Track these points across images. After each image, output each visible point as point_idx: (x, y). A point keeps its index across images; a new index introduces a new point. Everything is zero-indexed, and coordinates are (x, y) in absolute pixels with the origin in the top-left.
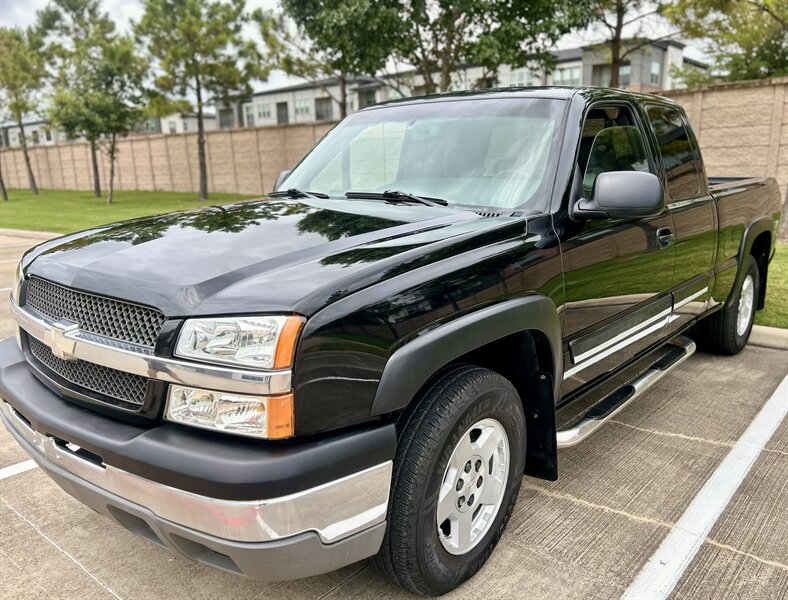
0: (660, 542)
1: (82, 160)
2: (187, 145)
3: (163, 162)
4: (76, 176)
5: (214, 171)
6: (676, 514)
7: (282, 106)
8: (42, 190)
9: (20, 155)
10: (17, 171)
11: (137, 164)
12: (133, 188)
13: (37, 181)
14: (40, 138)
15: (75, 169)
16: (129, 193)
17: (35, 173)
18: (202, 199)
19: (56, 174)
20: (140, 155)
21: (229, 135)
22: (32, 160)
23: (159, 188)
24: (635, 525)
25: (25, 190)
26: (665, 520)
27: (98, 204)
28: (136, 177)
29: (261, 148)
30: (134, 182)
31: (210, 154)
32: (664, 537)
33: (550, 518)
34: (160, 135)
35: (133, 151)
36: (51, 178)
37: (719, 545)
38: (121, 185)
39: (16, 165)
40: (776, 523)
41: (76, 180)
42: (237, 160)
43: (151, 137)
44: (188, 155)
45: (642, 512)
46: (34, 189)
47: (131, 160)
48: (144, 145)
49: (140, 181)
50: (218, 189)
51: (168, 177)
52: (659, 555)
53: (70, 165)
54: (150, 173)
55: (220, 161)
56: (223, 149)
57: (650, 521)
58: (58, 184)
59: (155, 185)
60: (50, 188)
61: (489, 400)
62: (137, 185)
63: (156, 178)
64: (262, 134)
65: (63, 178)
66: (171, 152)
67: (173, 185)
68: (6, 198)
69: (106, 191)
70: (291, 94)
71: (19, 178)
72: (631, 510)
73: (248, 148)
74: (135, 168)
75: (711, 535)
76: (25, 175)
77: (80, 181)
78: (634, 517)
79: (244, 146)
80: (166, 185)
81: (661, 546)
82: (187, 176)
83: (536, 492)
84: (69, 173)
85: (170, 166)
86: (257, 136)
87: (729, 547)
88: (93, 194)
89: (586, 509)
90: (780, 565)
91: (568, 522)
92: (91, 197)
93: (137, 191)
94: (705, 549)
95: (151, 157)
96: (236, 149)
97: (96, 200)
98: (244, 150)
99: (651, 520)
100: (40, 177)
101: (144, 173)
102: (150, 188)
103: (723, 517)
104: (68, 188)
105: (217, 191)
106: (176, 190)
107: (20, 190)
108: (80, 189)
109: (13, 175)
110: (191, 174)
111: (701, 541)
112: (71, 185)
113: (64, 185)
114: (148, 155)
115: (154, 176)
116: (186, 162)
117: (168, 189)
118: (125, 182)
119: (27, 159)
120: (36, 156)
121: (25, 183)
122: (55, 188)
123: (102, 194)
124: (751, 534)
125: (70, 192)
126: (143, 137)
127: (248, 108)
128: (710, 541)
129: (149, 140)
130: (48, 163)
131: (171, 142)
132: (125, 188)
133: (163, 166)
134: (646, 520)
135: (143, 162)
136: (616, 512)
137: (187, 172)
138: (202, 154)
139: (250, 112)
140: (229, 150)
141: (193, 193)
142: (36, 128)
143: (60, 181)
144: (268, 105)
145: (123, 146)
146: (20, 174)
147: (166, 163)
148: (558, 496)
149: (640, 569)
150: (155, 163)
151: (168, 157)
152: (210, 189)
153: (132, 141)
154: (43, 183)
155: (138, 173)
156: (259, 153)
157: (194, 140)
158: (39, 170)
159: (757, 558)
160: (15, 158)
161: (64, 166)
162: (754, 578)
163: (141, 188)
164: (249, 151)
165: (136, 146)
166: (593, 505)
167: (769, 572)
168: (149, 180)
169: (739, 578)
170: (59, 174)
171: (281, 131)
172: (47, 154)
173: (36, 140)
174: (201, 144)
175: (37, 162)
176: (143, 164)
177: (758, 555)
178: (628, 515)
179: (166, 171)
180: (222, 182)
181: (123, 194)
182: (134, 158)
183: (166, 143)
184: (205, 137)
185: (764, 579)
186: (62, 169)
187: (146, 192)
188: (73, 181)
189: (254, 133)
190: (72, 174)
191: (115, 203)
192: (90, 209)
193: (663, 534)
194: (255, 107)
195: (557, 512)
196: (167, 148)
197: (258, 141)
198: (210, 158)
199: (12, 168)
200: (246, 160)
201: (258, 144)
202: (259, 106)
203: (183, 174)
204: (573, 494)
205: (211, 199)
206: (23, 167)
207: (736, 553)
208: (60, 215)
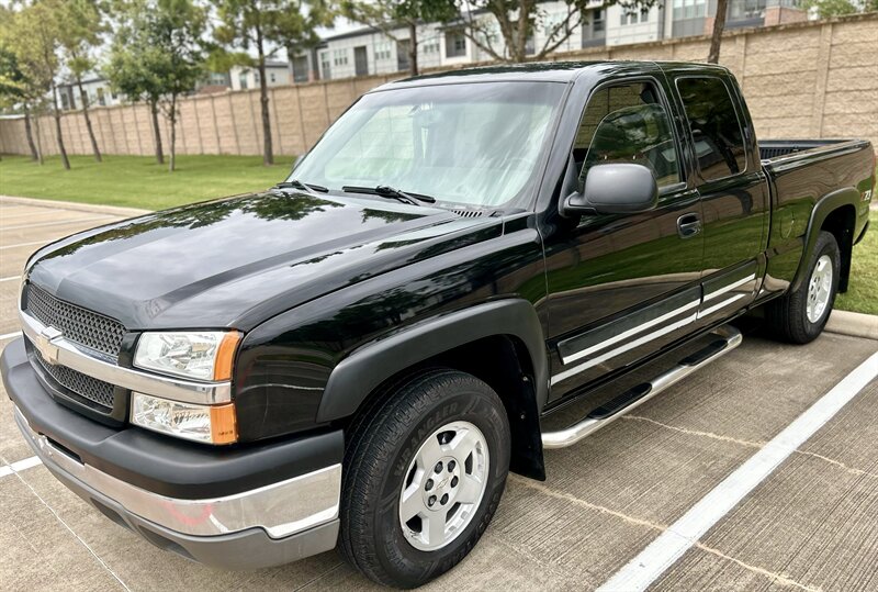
0: (647, 544)
1: (144, 122)
2: (252, 103)
3: (228, 122)
4: (140, 140)
5: (282, 131)
6: (672, 517)
7: (361, 51)
8: (106, 155)
9: (82, 117)
10: (81, 135)
11: (201, 125)
12: (198, 152)
13: (99, 146)
14: (105, 96)
15: (138, 132)
16: (194, 158)
17: (98, 138)
18: (267, 164)
19: (120, 138)
20: (204, 116)
21: (295, 91)
22: (94, 123)
23: (224, 151)
24: (628, 526)
25: (90, 156)
26: (660, 523)
27: (160, 172)
28: (201, 140)
29: (330, 105)
30: (198, 145)
31: (276, 112)
32: (654, 539)
33: (543, 517)
34: (224, 93)
35: (196, 110)
36: (115, 142)
37: (708, 549)
38: (186, 149)
39: (79, 128)
40: (777, 529)
41: (140, 144)
42: (304, 120)
43: (214, 94)
44: (253, 114)
45: (640, 514)
46: (98, 155)
47: (195, 120)
48: (207, 103)
49: (204, 145)
50: (286, 152)
51: (233, 139)
52: (641, 557)
53: (133, 128)
54: (214, 135)
55: (287, 121)
56: (290, 107)
57: (642, 523)
58: (123, 149)
59: (220, 148)
60: (114, 153)
61: (456, 404)
62: (202, 148)
63: (222, 140)
64: (330, 89)
65: (127, 142)
66: (236, 111)
67: (239, 148)
68: (68, 167)
69: (168, 156)
70: (370, 37)
71: (82, 143)
72: (629, 512)
73: (316, 104)
74: (199, 129)
75: (702, 540)
76: (87, 139)
77: (144, 146)
78: (630, 519)
79: (313, 103)
80: (232, 147)
81: (647, 548)
82: (254, 137)
83: (537, 490)
84: (132, 137)
85: (235, 126)
86: (326, 90)
87: (717, 552)
88: (155, 160)
89: (581, 509)
90: (765, 572)
91: (560, 521)
92: (153, 164)
93: (202, 154)
94: (692, 553)
95: (215, 117)
96: (304, 106)
97: (158, 166)
98: (312, 106)
99: (646, 522)
100: (103, 142)
101: (208, 135)
102: (215, 152)
103: (723, 520)
104: (132, 153)
105: (285, 153)
106: (243, 153)
107: (84, 156)
108: (145, 154)
109: (76, 140)
110: (257, 136)
111: (690, 545)
112: (135, 150)
113: (128, 149)
114: (212, 115)
115: (219, 139)
116: (251, 122)
117: (234, 152)
118: (189, 145)
119: (89, 124)
120: (99, 119)
121: (89, 149)
122: (119, 153)
123: (165, 160)
124: (746, 539)
125: (134, 157)
126: (206, 95)
127: (323, 55)
128: (699, 545)
129: (213, 98)
130: (111, 125)
131: (236, 100)
132: (189, 152)
133: (228, 127)
134: (641, 522)
135: (207, 123)
136: (614, 513)
137: (254, 133)
138: (266, 115)
139: (325, 60)
140: (296, 107)
141: (260, 156)
142: (101, 85)
143: (124, 146)
144: (345, 50)
145: (186, 106)
146: (84, 139)
147: (230, 123)
148: (558, 495)
149: (617, 570)
150: (220, 124)
151: (233, 117)
152: (275, 151)
153: (195, 100)
154: (106, 148)
155: (203, 135)
156: (328, 110)
157: (257, 97)
158: (102, 134)
159: (742, 564)
160: (77, 121)
161: (127, 129)
162: (731, 583)
163: (207, 152)
164: (318, 108)
165: (200, 105)
166: (590, 505)
167: (750, 578)
168: (214, 144)
169: (715, 583)
170: (123, 138)
171: (352, 84)
172: (109, 116)
173: (102, 99)
174: (264, 103)
175: (100, 125)
176: (207, 125)
177: (744, 561)
178: (624, 516)
179: (231, 133)
180: (290, 144)
181: (187, 159)
182: (198, 118)
183: (230, 101)
184: (269, 95)
185: (741, 584)
186: (126, 133)
187: (211, 157)
188: (136, 146)
189: (322, 87)
190: (136, 137)
191: (178, 170)
192: (152, 178)
193: (653, 535)
194: (330, 53)
195: (551, 512)
196: (232, 107)
197: (326, 96)
198: (277, 117)
199: (75, 133)
200: (312, 119)
201: (326, 100)
202: (335, 52)
203: (249, 135)
204: (575, 494)
205: (279, 164)
206: (85, 131)
207: (722, 558)
208: (120, 185)
